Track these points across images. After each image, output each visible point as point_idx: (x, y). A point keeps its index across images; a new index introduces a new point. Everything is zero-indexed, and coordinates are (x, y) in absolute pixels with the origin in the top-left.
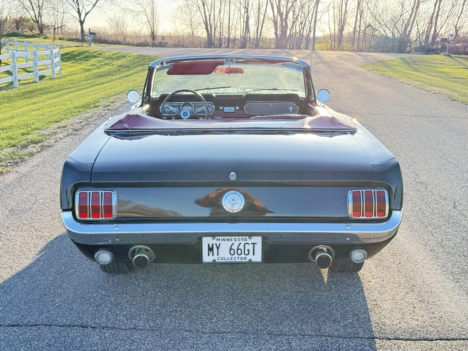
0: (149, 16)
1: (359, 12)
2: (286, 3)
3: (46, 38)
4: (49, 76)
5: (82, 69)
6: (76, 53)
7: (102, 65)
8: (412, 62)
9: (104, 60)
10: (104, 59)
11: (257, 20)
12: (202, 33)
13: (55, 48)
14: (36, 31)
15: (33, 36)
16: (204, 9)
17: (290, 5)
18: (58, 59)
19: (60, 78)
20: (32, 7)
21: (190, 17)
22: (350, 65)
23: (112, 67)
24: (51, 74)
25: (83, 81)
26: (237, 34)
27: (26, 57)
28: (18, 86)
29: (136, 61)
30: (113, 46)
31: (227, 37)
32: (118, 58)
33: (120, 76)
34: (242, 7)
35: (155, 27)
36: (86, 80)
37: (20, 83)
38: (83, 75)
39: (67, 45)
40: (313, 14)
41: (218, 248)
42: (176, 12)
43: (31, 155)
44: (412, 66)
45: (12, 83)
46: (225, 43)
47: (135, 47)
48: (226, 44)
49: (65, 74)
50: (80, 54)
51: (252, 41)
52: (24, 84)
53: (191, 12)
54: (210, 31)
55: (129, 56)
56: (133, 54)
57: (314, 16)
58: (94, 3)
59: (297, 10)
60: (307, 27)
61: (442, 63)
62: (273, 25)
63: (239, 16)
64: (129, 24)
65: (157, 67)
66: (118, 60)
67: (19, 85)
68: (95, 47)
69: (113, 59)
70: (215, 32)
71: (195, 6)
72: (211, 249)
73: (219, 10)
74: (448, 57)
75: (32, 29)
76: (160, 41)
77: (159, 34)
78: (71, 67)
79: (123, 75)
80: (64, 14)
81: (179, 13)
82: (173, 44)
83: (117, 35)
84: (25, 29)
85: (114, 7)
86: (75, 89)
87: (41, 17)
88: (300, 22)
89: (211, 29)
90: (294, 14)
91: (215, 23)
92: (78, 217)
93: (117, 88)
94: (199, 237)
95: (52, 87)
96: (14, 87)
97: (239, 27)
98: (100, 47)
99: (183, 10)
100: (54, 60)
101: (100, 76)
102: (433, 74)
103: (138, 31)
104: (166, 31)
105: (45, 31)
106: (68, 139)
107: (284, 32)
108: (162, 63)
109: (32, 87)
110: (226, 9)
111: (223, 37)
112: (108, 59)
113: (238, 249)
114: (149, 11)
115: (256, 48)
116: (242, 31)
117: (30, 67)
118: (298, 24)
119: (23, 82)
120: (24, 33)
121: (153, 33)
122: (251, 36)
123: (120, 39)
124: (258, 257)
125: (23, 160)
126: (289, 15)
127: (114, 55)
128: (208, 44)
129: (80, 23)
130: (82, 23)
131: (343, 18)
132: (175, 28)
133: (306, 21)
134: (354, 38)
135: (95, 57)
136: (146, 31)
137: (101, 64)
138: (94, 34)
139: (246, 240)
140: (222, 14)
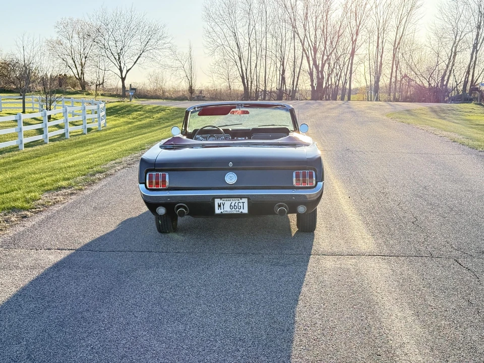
0: (187, 71)
1: (395, 63)
2: (321, 56)
3: (89, 94)
4: (96, 129)
5: (125, 122)
6: (118, 107)
7: (144, 118)
8: (440, 111)
9: (145, 114)
10: (145, 112)
11: (293, 73)
12: (238, 86)
13: (100, 103)
14: (79, 89)
15: (76, 93)
16: (241, 63)
17: (325, 58)
18: (104, 113)
19: (106, 130)
20: (75, 65)
21: (226, 71)
22: (376, 114)
23: (152, 119)
24: (98, 127)
25: (127, 132)
26: (273, 86)
27: (73, 111)
28: (69, 138)
29: (174, 114)
30: (152, 101)
31: (264, 89)
32: (158, 112)
33: (160, 127)
34: (278, 60)
35: (193, 82)
36: (129, 132)
37: (71, 134)
38: (126, 127)
39: (108, 100)
40: (348, 65)
41: (223, 205)
42: (213, 67)
43: (100, 179)
44: (439, 114)
45: (64, 135)
46: (261, 95)
47: (173, 101)
48: (263, 96)
49: (110, 127)
50: (122, 108)
51: (288, 93)
52: (74, 136)
53: (228, 67)
54: (246, 84)
55: (168, 109)
56: (172, 108)
57: (349, 68)
58: (135, 60)
59: (332, 62)
60: (343, 78)
61: (471, 112)
62: (309, 76)
63: (275, 69)
64: (168, 80)
65: (192, 111)
66: (158, 113)
67: (70, 136)
68: (135, 102)
69: (153, 112)
70: (251, 85)
71: (232, 60)
72: (219, 206)
73: (255, 65)
74: (479, 106)
75: (74, 86)
76: (198, 95)
77: (197, 89)
78: (113, 121)
79: (163, 126)
80: (106, 72)
81: (216, 68)
82: (211, 97)
83: (156, 90)
84: (68, 86)
85: (154, 63)
86: (121, 139)
87: (83, 74)
88: (335, 74)
89: (247, 82)
90: (329, 66)
91: (252, 76)
92: (148, 187)
93: (159, 136)
94: (213, 198)
95: (99, 137)
96: (66, 139)
97: (275, 79)
98: (141, 102)
99: (220, 65)
100: (101, 114)
101: (141, 127)
102: (457, 121)
103: (176, 86)
105: (87, 88)
106: (124, 170)
107: (320, 84)
108: (195, 108)
109: (81, 138)
110: (262, 62)
111: (260, 90)
112: (149, 112)
113: (234, 206)
114: (187, 66)
115: (292, 100)
116: (278, 83)
117: (77, 122)
118: (333, 76)
119: (73, 134)
120: (67, 90)
121: (191, 87)
122: (287, 88)
123: (160, 93)
124: (245, 211)
125: (94, 182)
126: (325, 67)
127: (154, 108)
128: (244, 97)
129: (121, 79)
130: (123, 79)
131: (378, 69)
132: (212, 82)
133: (341, 72)
134: (390, 88)
135: (136, 111)
136: (184, 86)
137: (142, 117)
138: (134, 89)
139: (239, 200)
140: (258, 68)
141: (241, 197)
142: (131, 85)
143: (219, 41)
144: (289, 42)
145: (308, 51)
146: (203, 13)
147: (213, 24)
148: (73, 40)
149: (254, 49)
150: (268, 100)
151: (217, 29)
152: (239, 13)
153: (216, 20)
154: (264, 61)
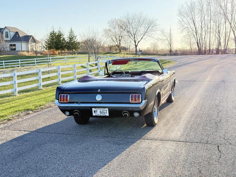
0: (169, 41)
3: (121, 54)
11: (225, 40)
14: (118, 51)
15: (117, 53)
16: (197, 36)
20: (117, 40)
30: (151, 56)
31: (209, 49)
34: (217, 33)
46: (207, 52)
47: (162, 56)
48: (208, 52)
51: (222, 50)
53: (190, 38)
62: (234, 41)
63: (215, 38)
70: (202, 47)
71: (192, 35)
73: (204, 37)
75: (116, 50)
76: (174, 53)
77: (174, 50)
82: (181, 54)
84: (113, 50)
87: (120, 45)
89: (200, 45)
91: (203, 42)
92: (60, 102)
94: (91, 108)
97: (215, 44)
99: (186, 37)
104: (178, 48)
105: (122, 51)
110: (208, 35)
111: (207, 49)
113: (102, 112)
114: (169, 39)
115: (224, 54)
116: (217, 46)
120: (113, 52)
121: (171, 49)
122: (222, 48)
123: (155, 52)
128: (198, 53)
129: (135, 46)
132: (182, 46)
138: (141, 51)
139: (104, 109)
140: (206, 38)
141: (105, 107)
142: (139, 49)
143: (185, 25)
144: (223, 24)
145: (234, 28)
146: (178, 12)
147: (183, 17)
148: (116, 29)
149: (204, 29)
150: (211, 54)
151: (185, 20)
152: (196, 11)
153: (184, 16)
154: (209, 34)
